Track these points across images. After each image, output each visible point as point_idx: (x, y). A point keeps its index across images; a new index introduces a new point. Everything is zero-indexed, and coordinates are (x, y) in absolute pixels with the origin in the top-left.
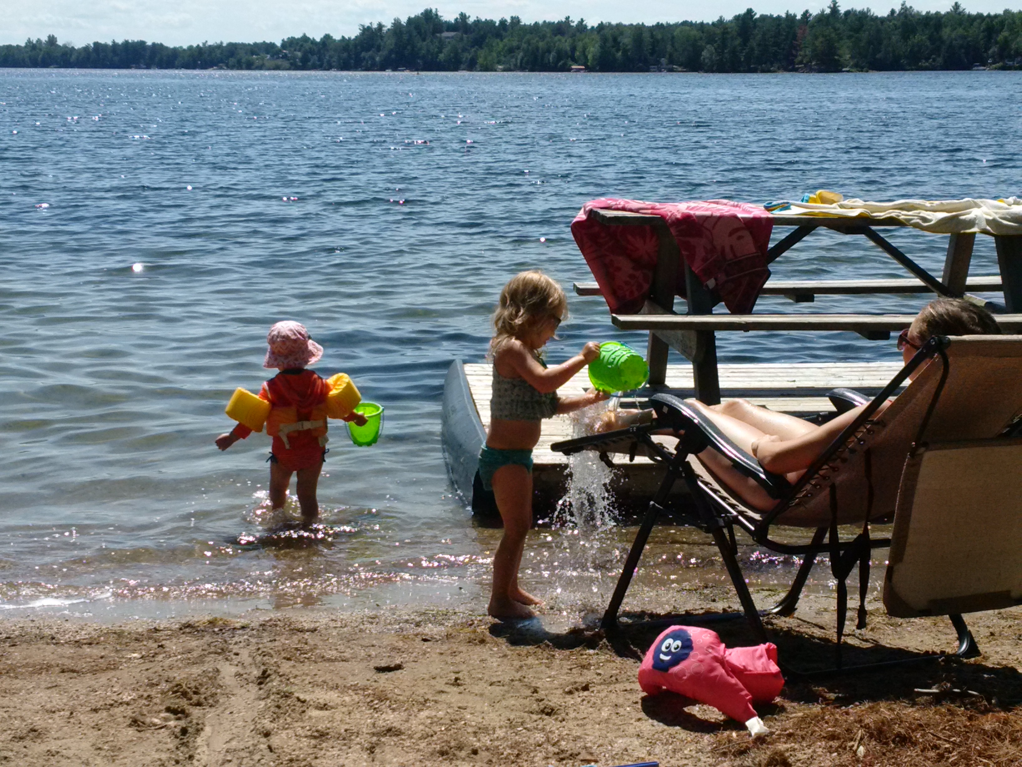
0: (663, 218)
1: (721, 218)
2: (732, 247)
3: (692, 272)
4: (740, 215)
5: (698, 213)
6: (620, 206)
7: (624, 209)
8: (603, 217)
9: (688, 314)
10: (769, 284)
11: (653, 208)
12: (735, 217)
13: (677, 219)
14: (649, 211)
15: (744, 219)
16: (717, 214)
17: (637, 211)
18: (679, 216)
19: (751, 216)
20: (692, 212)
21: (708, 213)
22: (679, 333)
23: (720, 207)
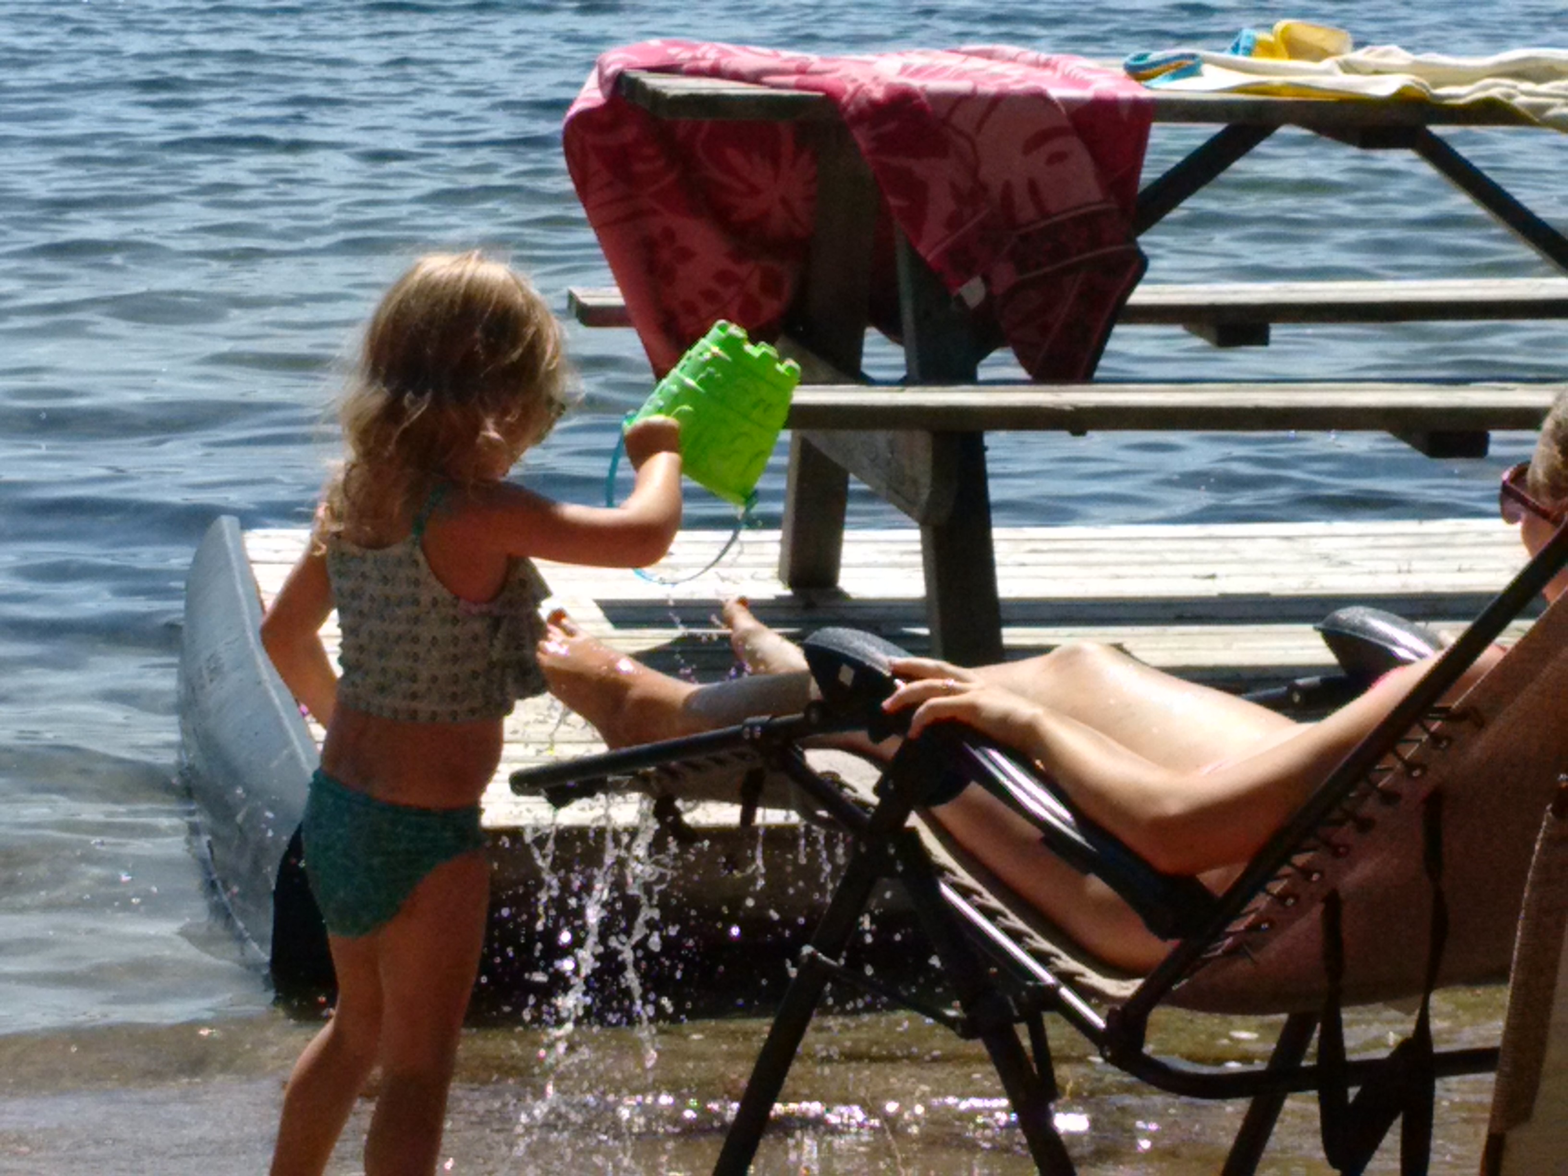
0: (831, 99)
1: (998, 101)
2: (1033, 188)
3: (917, 261)
4: (1056, 92)
5: (936, 85)
6: (705, 64)
7: (715, 72)
8: (656, 96)
9: (905, 382)
10: (1142, 295)
11: (802, 71)
12: (1039, 98)
13: (874, 104)
14: (792, 79)
15: (1068, 103)
16: (990, 88)
17: (755, 78)
18: (878, 94)
19: (1087, 94)
20: (916, 83)
21: (963, 86)
22: (881, 438)
23: (997, 67)
